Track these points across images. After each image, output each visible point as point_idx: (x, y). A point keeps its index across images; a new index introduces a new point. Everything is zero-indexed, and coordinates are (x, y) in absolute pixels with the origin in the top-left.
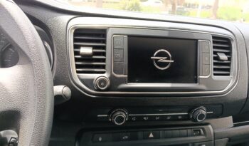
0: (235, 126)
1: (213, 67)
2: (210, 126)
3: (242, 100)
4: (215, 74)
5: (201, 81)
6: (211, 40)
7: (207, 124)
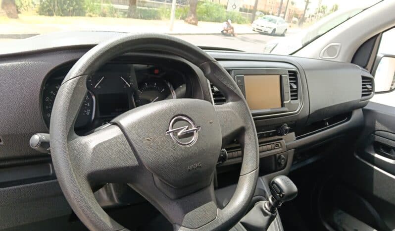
0: (297, 139)
1: (290, 94)
2: (283, 140)
3: (306, 117)
4: (292, 99)
5: (285, 105)
6: (288, 74)
7: (281, 139)
